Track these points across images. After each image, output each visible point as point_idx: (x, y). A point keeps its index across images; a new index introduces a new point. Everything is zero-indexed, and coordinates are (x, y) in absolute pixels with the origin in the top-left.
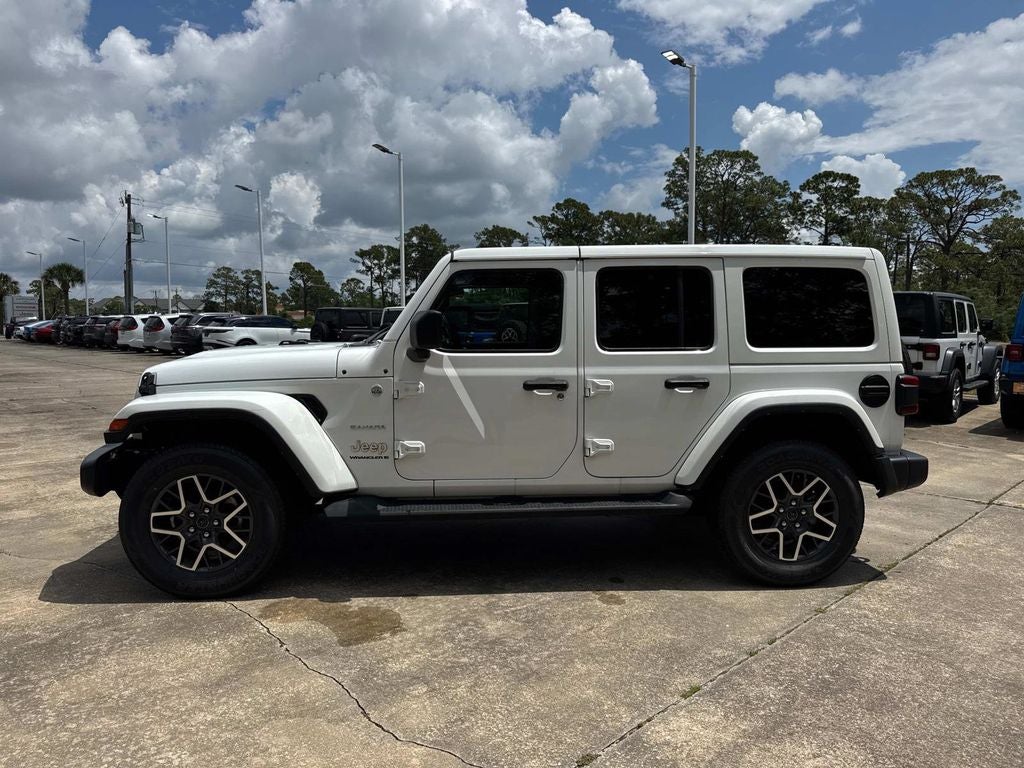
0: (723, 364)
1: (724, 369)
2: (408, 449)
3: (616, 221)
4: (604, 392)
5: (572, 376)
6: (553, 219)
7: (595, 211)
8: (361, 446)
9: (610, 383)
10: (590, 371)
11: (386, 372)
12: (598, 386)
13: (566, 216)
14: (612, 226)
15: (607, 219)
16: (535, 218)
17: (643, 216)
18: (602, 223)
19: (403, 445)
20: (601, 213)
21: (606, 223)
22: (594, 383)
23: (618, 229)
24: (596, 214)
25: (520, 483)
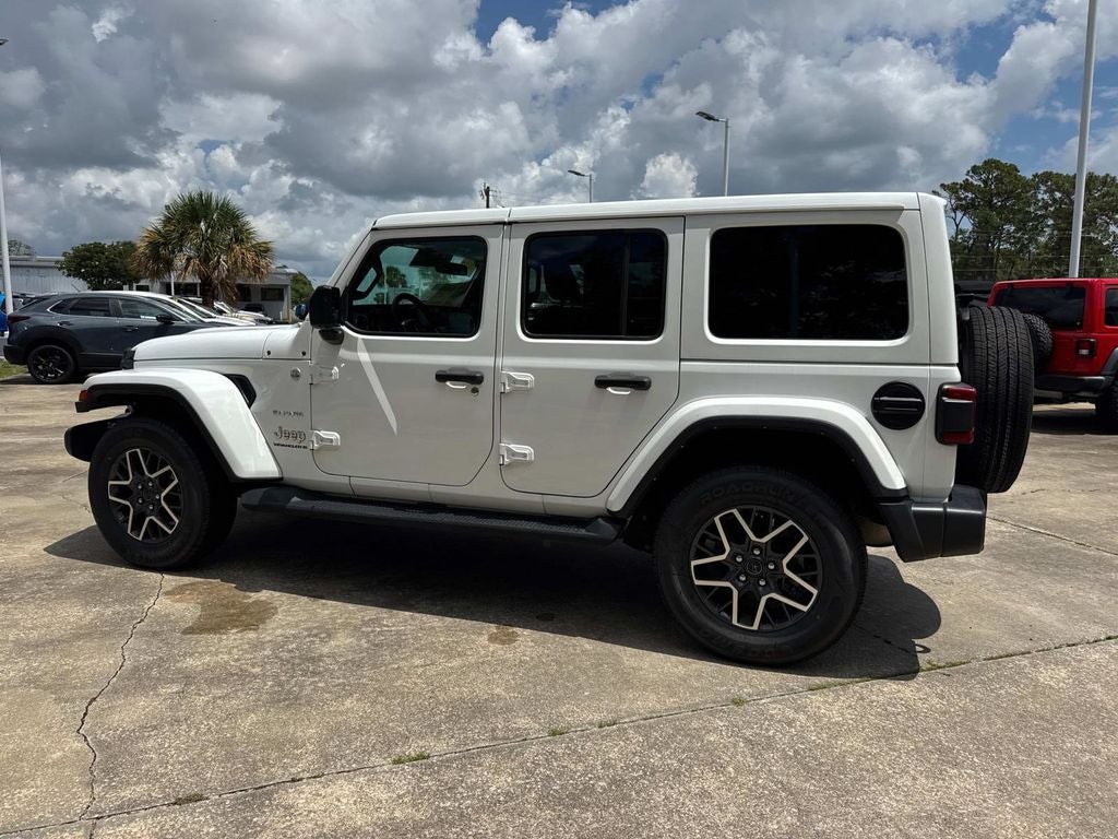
0: (673, 359)
1: (673, 366)
2: (322, 439)
3: (1056, 183)
4: (520, 389)
5: (489, 367)
6: (967, 186)
7: (1027, 173)
8: (282, 432)
9: (529, 377)
10: (509, 361)
11: (304, 354)
12: (513, 381)
13: (985, 182)
14: (1051, 191)
15: (1044, 183)
16: (943, 186)
17: (1097, 178)
18: (1038, 188)
19: (318, 436)
20: (1036, 176)
21: (1043, 188)
22: (510, 377)
23: (1058, 195)
24: (1029, 176)
25: (433, 488)
